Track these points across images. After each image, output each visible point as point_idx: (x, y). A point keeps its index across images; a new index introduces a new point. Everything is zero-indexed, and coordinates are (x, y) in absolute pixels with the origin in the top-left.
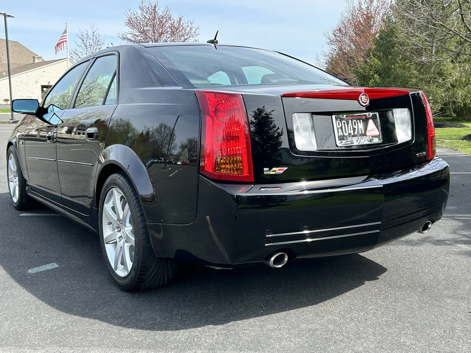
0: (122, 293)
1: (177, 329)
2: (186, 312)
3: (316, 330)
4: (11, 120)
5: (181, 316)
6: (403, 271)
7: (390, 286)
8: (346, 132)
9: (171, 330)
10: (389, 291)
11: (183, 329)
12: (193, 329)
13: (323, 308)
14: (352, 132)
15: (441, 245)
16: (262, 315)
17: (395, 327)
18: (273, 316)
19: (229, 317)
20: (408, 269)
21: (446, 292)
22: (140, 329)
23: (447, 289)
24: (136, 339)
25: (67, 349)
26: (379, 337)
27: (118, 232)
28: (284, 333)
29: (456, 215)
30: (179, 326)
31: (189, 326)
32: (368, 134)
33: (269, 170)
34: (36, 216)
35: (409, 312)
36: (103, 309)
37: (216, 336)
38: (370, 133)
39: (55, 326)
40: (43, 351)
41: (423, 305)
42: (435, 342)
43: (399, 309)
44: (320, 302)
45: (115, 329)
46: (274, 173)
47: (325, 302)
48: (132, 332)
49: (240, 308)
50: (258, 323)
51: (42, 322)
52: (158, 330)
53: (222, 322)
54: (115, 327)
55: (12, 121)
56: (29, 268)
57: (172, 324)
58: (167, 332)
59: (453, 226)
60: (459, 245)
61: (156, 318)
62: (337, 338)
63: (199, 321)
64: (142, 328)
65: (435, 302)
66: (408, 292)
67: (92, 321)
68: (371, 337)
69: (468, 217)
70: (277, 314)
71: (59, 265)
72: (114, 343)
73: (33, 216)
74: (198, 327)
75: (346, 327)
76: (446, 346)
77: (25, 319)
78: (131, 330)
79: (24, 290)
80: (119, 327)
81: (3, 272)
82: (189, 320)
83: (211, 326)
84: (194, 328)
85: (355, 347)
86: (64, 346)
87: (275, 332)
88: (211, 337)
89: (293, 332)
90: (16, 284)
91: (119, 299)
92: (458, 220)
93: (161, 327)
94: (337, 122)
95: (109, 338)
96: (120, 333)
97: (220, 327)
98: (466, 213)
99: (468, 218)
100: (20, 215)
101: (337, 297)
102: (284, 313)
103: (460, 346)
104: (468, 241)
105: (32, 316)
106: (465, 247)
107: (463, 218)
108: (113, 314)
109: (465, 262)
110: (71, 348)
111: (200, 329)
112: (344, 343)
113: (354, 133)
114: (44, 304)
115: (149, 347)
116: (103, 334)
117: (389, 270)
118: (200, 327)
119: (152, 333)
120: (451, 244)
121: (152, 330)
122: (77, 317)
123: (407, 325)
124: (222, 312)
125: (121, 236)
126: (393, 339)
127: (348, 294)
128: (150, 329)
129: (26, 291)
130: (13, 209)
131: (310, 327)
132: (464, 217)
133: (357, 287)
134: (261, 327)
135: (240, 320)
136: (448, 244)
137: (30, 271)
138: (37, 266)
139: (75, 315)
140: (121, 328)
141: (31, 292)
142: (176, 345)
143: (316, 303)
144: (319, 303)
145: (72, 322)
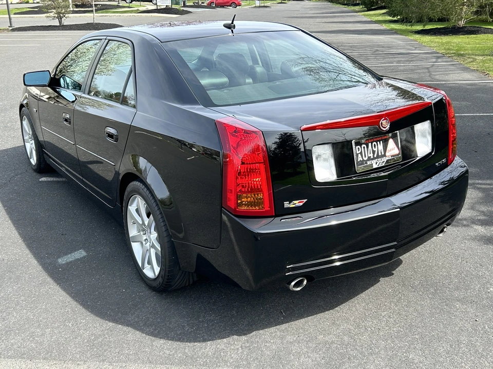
0: (150, 292)
1: (205, 340)
2: (212, 318)
3: (333, 342)
4: (9, 27)
5: (207, 324)
6: (417, 264)
7: (404, 285)
8: (365, 156)
9: (199, 341)
10: (403, 291)
11: (210, 340)
12: (220, 341)
13: (338, 315)
14: (372, 155)
15: (458, 226)
16: (283, 323)
17: (405, 340)
18: (292, 325)
19: (251, 326)
20: (422, 261)
21: (456, 294)
22: (171, 340)
23: (457, 289)
24: (168, 352)
25: (106, 365)
26: (390, 353)
27: (144, 234)
28: (303, 347)
29: (477, 181)
30: (206, 337)
31: (215, 337)
32: (387, 154)
33: (289, 204)
34: (55, 181)
35: (419, 319)
36: (134, 313)
37: (240, 350)
38: (390, 152)
39: (92, 335)
40: (85, 366)
41: (434, 310)
42: (441, 359)
43: (410, 316)
44: (337, 307)
45: (148, 339)
46: (294, 206)
47: (342, 306)
48: (164, 344)
49: (262, 314)
50: (278, 333)
51: (80, 330)
52: (187, 342)
53: (245, 332)
54: (148, 337)
55: (11, 28)
56: (59, 257)
57: (199, 334)
58: (196, 344)
59: (472, 199)
60: (476, 227)
61: (184, 326)
62: (351, 353)
63: (224, 330)
64: (172, 339)
65: (446, 307)
66: (421, 293)
67: (125, 328)
68: (382, 352)
69: (489, 184)
70: (297, 322)
71: (86, 252)
72: (148, 358)
73: (53, 181)
74: (224, 338)
75: (360, 339)
76: (450, 365)
77: (64, 326)
78: (162, 341)
79: (58, 288)
80: (151, 337)
81: (34, 263)
82: (214, 329)
83: (235, 337)
84: (220, 339)
85: (367, 365)
86: (104, 361)
87: (294, 345)
88: (236, 351)
89: (310, 345)
90: (49, 279)
91: (148, 301)
92: (478, 189)
93: (189, 337)
94: (357, 147)
95: (144, 352)
96: (152, 345)
97: (244, 338)
98: (488, 179)
99: (489, 186)
100: (40, 180)
101: (353, 300)
102: (303, 320)
103: (463, 364)
104: (485, 220)
105: (70, 323)
106: (481, 230)
107: (484, 186)
108: (145, 319)
109: (479, 251)
110: (111, 363)
111: (225, 340)
112: (357, 360)
113: (373, 156)
114: (79, 306)
115: (180, 363)
116: (137, 345)
117: (404, 262)
118: (225, 338)
119: (182, 345)
120: (468, 226)
121: (181, 342)
122: (111, 324)
123: (417, 337)
124: (245, 319)
125: (146, 239)
126: (403, 355)
127: (363, 295)
128: (179, 340)
129: (60, 289)
130: (31, 171)
131: (327, 339)
132: (484, 184)
133: (372, 285)
134: (282, 338)
135: (262, 330)
136: (465, 226)
137: (60, 260)
138: (66, 254)
139: (109, 321)
140: (153, 338)
141: (65, 290)
142: (205, 360)
143: (332, 307)
144: (335, 307)
145: (108, 330)
